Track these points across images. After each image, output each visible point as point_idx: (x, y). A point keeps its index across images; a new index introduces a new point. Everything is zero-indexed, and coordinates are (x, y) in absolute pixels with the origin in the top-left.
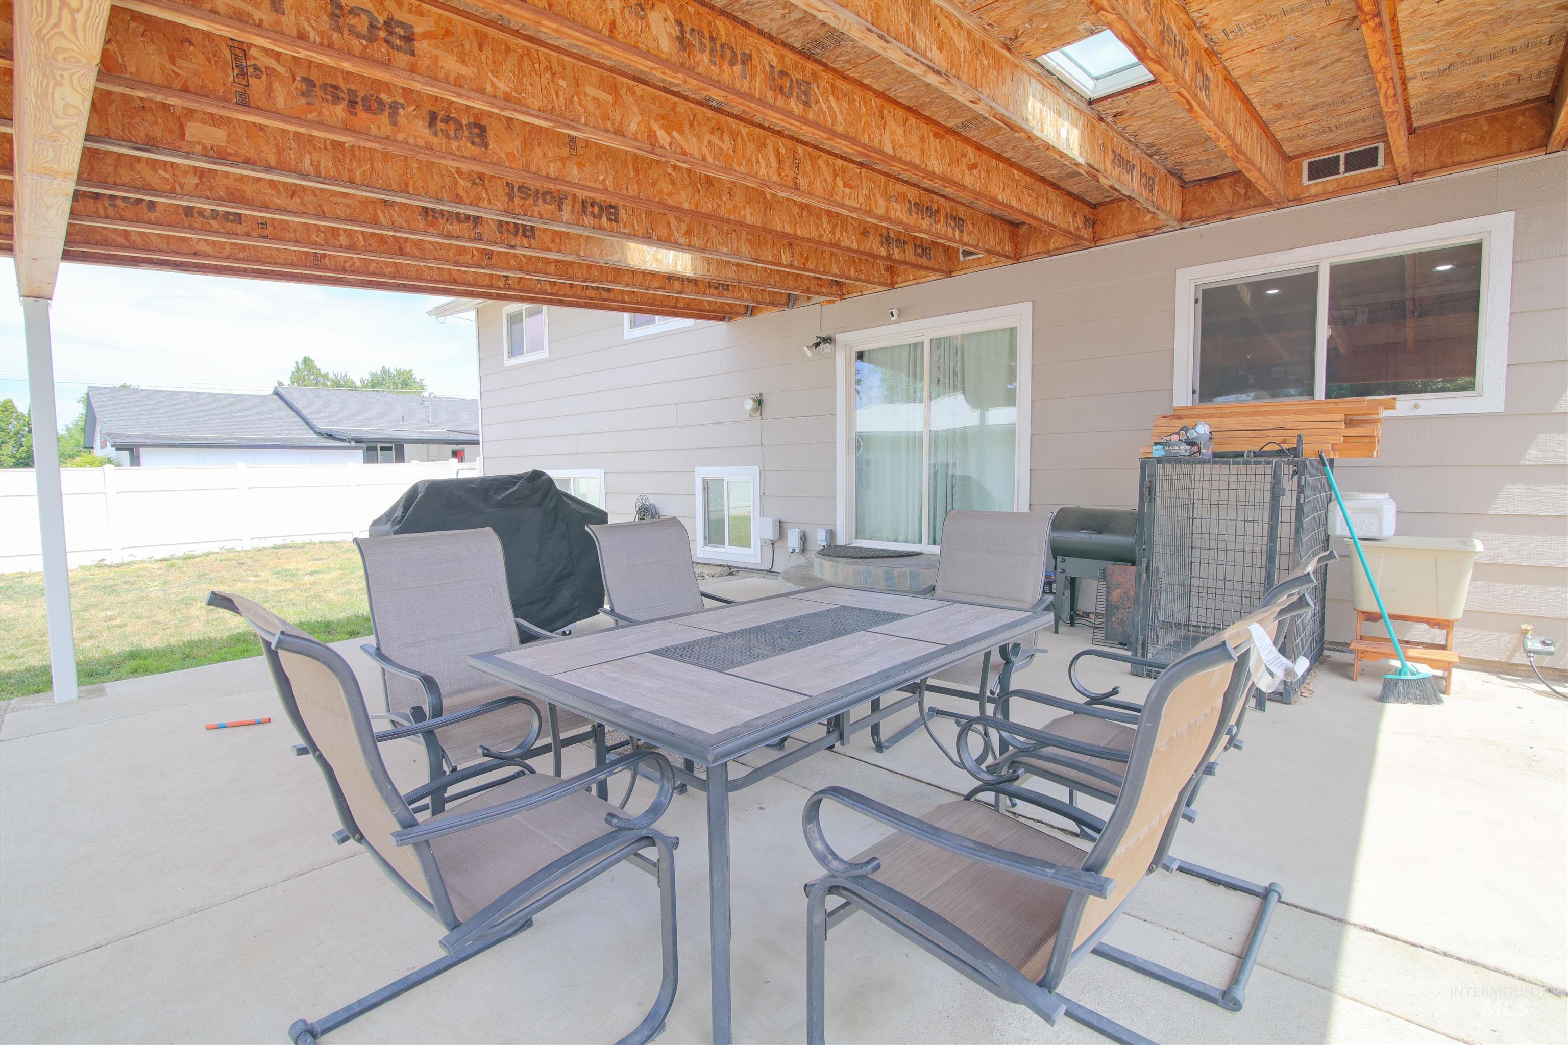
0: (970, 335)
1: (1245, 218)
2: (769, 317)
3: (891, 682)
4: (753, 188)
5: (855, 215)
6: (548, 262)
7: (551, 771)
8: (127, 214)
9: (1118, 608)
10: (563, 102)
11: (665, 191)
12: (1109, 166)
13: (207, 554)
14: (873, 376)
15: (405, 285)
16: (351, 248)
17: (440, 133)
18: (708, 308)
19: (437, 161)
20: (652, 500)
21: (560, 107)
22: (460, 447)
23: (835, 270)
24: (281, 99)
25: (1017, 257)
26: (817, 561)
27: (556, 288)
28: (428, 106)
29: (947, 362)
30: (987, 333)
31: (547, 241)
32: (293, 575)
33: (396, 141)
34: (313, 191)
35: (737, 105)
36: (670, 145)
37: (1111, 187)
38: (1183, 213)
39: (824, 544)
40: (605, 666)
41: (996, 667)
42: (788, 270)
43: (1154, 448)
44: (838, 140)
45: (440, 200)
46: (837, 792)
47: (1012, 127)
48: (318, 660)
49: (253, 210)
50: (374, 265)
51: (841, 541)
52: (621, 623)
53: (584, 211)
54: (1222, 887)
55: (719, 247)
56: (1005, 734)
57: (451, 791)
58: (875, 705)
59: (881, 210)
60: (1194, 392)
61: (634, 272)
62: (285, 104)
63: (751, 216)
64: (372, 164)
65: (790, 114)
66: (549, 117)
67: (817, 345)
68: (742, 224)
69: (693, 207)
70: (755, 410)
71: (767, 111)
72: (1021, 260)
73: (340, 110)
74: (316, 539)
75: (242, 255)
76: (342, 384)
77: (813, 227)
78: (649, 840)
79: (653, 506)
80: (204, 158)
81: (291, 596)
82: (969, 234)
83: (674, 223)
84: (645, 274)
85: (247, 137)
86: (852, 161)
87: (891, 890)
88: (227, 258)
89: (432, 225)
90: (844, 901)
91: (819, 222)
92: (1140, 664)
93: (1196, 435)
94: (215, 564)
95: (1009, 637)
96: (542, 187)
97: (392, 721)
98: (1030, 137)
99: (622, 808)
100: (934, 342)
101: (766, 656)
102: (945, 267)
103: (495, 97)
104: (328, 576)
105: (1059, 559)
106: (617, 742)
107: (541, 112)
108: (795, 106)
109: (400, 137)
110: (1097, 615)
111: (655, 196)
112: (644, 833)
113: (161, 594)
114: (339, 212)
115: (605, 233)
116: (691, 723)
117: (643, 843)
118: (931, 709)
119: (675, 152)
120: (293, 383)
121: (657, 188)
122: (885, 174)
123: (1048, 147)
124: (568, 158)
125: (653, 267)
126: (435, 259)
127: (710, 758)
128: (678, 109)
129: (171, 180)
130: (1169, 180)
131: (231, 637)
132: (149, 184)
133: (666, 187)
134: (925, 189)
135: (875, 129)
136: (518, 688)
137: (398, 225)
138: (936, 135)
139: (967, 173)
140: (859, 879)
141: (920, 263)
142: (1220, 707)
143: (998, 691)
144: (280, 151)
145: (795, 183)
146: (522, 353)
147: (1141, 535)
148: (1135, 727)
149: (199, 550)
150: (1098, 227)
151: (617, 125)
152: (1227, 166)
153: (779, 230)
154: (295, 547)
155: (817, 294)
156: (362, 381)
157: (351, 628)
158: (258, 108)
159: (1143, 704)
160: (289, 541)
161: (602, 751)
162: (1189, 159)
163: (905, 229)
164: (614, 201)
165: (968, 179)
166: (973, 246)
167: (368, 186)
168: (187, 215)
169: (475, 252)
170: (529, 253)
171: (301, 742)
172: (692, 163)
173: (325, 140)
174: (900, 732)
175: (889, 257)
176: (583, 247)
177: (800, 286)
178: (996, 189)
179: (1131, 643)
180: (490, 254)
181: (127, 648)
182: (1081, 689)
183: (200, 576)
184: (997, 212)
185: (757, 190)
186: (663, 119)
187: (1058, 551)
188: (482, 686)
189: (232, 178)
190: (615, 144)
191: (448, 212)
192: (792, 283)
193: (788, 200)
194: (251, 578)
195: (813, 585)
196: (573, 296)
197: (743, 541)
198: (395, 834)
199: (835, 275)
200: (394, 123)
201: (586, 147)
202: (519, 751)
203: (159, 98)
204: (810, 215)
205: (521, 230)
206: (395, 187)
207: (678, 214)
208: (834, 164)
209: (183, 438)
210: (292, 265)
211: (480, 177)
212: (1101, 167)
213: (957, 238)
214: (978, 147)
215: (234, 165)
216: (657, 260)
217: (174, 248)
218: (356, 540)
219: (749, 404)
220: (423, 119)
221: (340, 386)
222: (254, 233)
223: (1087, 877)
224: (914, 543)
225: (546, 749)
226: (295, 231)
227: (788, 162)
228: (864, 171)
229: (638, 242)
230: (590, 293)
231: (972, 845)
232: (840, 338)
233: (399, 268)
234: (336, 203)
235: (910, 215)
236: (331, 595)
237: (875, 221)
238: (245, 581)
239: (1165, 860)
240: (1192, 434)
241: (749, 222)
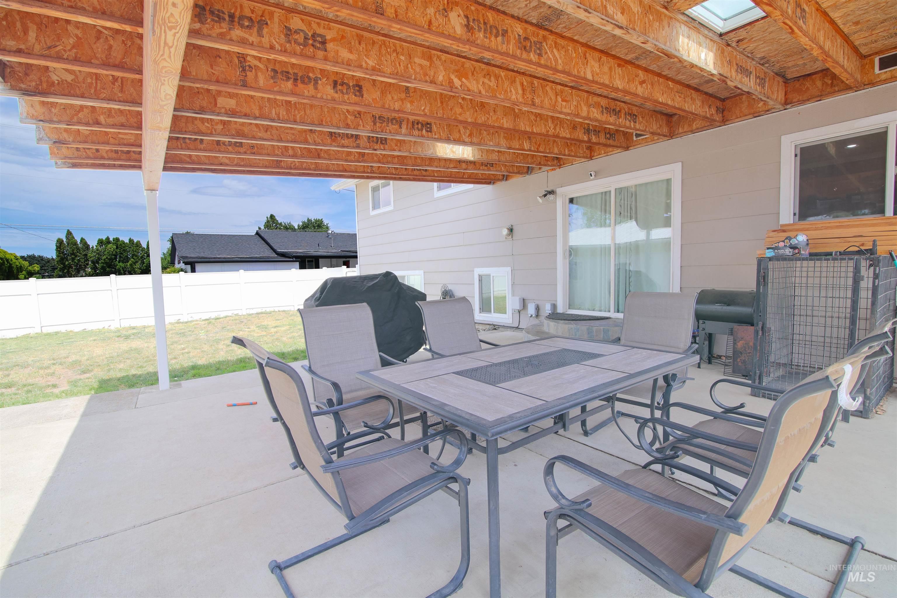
0: (640, 185)
1: (831, 99)
2: (517, 181)
3: (596, 395)
4: (508, 107)
5: (568, 118)
6: (393, 157)
7: (399, 437)
8: (191, 146)
9: (741, 353)
10: (403, 68)
11: (458, 113)
12: (734, 74)
13: (226, 317)
14: (578, 212)
15: (320, 174)
16: (294, 156)
17: (339, 92)
18: (481, 177)
19: (337, 106)
20: (450, 287)
21: (401, 71)
22: (348, 259)
23: (556, 150)
24: (262, 82)
25: (671, 135)
26: (546, 322)
27: (398, 171)
28: (333, 78)
29: (626, 202)
30: (652, 183)
31: (393, 145)
32: (266, 328)
33: (317, 98)
34: (276, 128)
35: (499, 60)
36: (461, 86)
37: (735, 87)
38: (786, 99)
39: (550, 312)
40: (428, 380)
41: (661, 388)
42: (528, 153)
43: (767, 251)
44: (560, 75)
45: (339, 128)
46: (564, 458)
47: (669, 56)
48: (285, 373)
49: (248, 140)
50: (305, 164)
51: (560, 310)
52: (435, 356)
53: (413, 127)
54: (819, 536)
55: (488, 142)
56: (668, 429)
57: (347, 445)
58: (584, 409)
59: (584, 114)
60: (795, 214)
61: (440, 160)
62: (264, 83)
63: (506, 123)
64: (305, 111)
65: (530, 62)
66: (395, 77)
67: (545, 195)
68: (501, 128)
69: (473, 120)
70: (508, 235)
71: (517, 62)
72: (674, 137)
73: (289, 84)
74: (277, 309)
75: (242, 163)
76: (288, 228)
77: (543, 126)
78: (454, 479)
79: (450, 291)
80: (226, 115)
81: (265, 339)
82: (640, 123)
83: (462, 131)
84: (446, 160)
85: (246, 102)
86: (566, 86)
87: (598, 519)
88: (236, 165)
89: (334, 141)
90: (567, 523)
91: (546, 123)
92: (757, 389)
93: (797, 242)
94: (230, 322)
95: (669, 370)
96: (391, 116)
97: (317, 406)
98: (681, 61)
99: (438, 460)
100: (617, 190)
101: (519, 377)
102: (624, 145)
103: (367, 69)
104: (283, 329)
105: (701, 322)
106: (433, 423)
107: (392, 75)
108: (533, 57)
109: (319, 95)
110: (727, 357)
111: (452, 116)
112: (451, 475)
113: (205, 337)
114: (288, 137)
115: (425, 138)
116: (478, 414)
117: (451, 480)
118: (618, 412)
119: (464, 90)
120: (265, 228)
121: (453, 112)
122: (587, 92)
123: (693, 66)
124: (405, 99)
125: (451, 156)
126: (335, 159)
127: (490, 434)
128: (465, 66)
129: (211, 128)
130: (776, 79)
131: (237, 360)
132: (201, 130)
133: (458, 110)
134: (612, 99)
135: (581, 65)
136: (382, 391)
137: (317, 142)
138: (619, 65)
139: (639, 87)
140: (577, 511)
141: (608, 143)
142: (821, 419)
143: (662, 403)
144: (261, 108)
145: (533, 102)
146: (380, 208)
147: (758, 306)
148: (762, 430)
149: (222, 315)
150: (726, 113)
151: (432, 78)
152: (818, 66)
153: (523, 130)
154: (266, 313)
155: (545, 165)
156: (299, 226)
157: (294, 356)
158: (251, 87)
159: (767, 416)
160: (264, 310)
161: (426, 427)
162: (790, 64)
163: (599, 123)
164: (429, 121)
165: (640, 91)
166: (642, 131)
167: (303, 123)
168: (217, 145)
169: (356, 154)
170: (384, 153)
171: (275, 415)
172: (473, 95)
173: (282, 100)
174: (599, 425)
175: (589, 141)
176: (412, 147)
177: (535, 161)
178: (658, 95)
179: (751, 375)
180: (363, 155)
181: (191, 364)
182: (718, 404)
183: (223, 328)
184: (658, 109)
185: (510, 107)
186: (457, 72)
187: (699, 317)
188: (361, 389)
189: (238, 124)
190: (431, 88)
191: (342, 133)
192: (530, 161)
193: (528, 112)
194: (246, 329)
195: (544, 336)
196: (407, 175)
197: (502, 310)
198: (322, 467)
199: (556, 154)
200: (316, 88)
201: (415, 92)
202: (383, 425)
203: (206, 86)
204: (541, 119)
205: (380, 140)
206: (316, 122)
207: (465, 125)
208: (556, 88)
209: (214, 258)
210: (266, 167)
211: (359, 114)
212: (729, 75)
213: (632, 126)
214: (646, 70)
215: (239, 118)
216: (453, 152)
217: (212, 162)
218: (299, 310)
219: (505, 232)
220: (330, 85)
221: (287, 229)
222: (248, 152)
223: (729, 522)
224: (605, 311)
225: (396, 425)
226: (268, 149)
227: (529, 90)
228: (574, 91)
229: (443, 142)
230: (416, 173)
231: (651, 496)
232: (559, 191)
233: (318, 165)
234: (287, 133)
235: (603, 114)
236: (284, 339)
237: (580, 120)
238: (244, 331)
239: (780, 515)
240: (794, 242)
241: (505, 126)
